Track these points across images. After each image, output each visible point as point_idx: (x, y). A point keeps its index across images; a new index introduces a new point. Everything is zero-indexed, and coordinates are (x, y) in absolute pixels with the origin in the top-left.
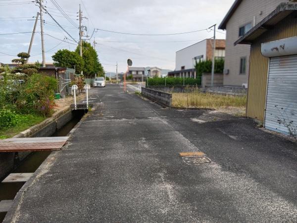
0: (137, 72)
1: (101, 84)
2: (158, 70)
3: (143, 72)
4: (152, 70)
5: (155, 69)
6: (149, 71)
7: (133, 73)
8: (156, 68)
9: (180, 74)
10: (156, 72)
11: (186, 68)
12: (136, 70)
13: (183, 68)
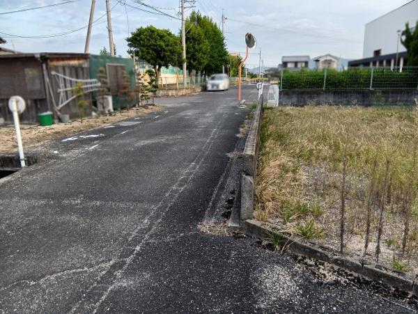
0: (296, 63)
1: (218, 86)
2: (333, 59)
3: (306, 63)
4: (322, 60)
5: (328, 58)
6: (317, 61)
7: (289, 65)
8: (330, 55)
9: (371, 64)
10: (329, 62)
11: (383, 53)
12: (295, 60)
13: (377, 53)
